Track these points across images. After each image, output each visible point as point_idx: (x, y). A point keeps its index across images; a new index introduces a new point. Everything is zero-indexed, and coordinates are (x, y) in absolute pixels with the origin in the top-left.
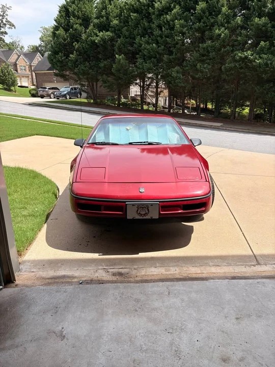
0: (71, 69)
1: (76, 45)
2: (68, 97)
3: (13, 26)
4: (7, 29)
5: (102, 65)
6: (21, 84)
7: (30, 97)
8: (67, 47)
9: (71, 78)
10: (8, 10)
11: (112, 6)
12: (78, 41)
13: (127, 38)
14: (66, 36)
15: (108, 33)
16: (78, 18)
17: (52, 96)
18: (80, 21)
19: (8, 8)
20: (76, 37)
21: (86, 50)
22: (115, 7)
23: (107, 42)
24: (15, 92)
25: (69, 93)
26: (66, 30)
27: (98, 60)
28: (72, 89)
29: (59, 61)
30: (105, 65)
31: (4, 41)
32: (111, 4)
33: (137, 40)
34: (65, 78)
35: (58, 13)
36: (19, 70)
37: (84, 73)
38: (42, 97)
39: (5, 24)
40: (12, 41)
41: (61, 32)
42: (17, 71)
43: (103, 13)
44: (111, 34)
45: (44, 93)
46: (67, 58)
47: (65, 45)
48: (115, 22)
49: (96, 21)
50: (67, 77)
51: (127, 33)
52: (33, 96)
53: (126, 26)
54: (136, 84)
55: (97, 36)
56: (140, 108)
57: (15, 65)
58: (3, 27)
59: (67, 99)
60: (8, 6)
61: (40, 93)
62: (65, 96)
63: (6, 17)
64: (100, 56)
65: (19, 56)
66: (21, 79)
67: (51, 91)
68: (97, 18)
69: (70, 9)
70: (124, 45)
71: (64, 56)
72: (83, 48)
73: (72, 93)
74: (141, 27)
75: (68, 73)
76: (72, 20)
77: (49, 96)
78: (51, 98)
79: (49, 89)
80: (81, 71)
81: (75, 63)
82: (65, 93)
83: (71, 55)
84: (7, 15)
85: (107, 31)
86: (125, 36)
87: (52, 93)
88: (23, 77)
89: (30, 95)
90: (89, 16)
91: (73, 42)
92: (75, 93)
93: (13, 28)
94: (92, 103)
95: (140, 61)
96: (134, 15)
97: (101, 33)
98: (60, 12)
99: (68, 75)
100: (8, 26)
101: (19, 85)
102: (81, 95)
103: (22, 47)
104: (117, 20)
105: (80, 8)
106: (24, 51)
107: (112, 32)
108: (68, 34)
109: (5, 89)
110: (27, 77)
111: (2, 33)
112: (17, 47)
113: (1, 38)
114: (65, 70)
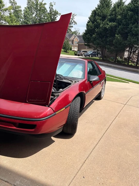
0: (92, 42)
1: (97, 30)
2: (91, 56)
3: (76, 23)
4: (73, 25)
5: (108, 40)
6: (74, 49)
7: (74, 55)
9: (93, 47)
10: (75, 16)
11: (119, 9)
12: (98, 28)
13: (124, 25)
14: (92, 26)
15: (114, 23)
16: (100, 16)
17: (83, 55)
18: (101, 18)
19: (75, 15)
20: (97, 26)
21: (101, 32)
22: (120, 9)
23: (113, 28)
24: (69, 53)
25: (91, 54)
26: (93, 23)
27: (107, 37)
28: (93, 52)
29: (87, 38)
30: (110, 40)
31: (71, 30)
32: (118, 8)
33: (130, 26)
34: (90, 47)
35: (91, 14)
36: (74, 43)
37: (98, 44)
38: (79, 55)
39: (73, 23)
40: (75, 31)
41: (91, 23)
43: (114, 13)
44: (116, 24)
45: (80, 54)
46: (91, 36)
47: (91, 30)
48: (119, 17)
49: (109, 17)
50: (91, 46)
51: (125, 23)
52: (76, 55)
53: (125, 19)
54: (127, 51)
55: (108, 25)
56: (127, 64)
57: (73, 41)
58: (71, 24)
59: (90, 57)
60: (75, 14)
61: (78, 53)
62: (89, 55)
63: (74, 19)
64: (108, 35)
65: (75, 37)
66: (74, 48)
67: (83, 53)
68: (110, 15)
69: (97, 12)
70: (122, 29)
71: (90, 36)
72: (100, 31)
73: (93, 54)
74: (134, 19)
75: (91, 44)
76: (97, 17)
77: (82, 55)
78: (82, 56)
79: (83, 52)
80: (97, 43)
81: (95, 39)
82: (90, 54)
83: (93, 35)
84: (74, 18)
85: (114, 22)
86: (123, 25)
87: (83, 54)
88: (75, 46)
89: (74, 54)
90: (106, 15)
91: (96, 29)
92: (94, 54)
93: (76, 24)
94: (101, 60)
96: (130, 13)
97: (111, 23)
98: (92, 14)
99: (91, 45)
100: (74, 23)
101: (73, 50)
102: (98, 55)
103: (79, 33)
104: (120, 16)
105: (102, 11)
107: (117, 22)
108: (93, 25)
109: (65, 51)
110: (77, 46)
111: (71, 27)
112: (77, 33)
113: (70, 29)
114: (90, 43)
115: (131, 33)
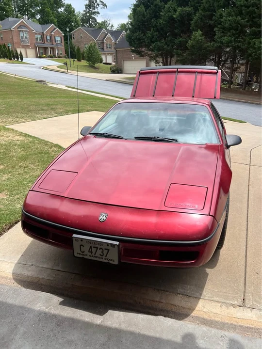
0: (146, 46)
1: (155, 22)
3: (106, 5)
4: (99, 10)
5: (177, 41)
6: (106, 61)
8: (146, 24)
9: (147, 54)
12: (156, 18)
14: (145, 13)
15: (187, 8)
20: (155, 13)
21: (163, 26)
23: (185, 16)
24: (98, 69)
26: (147, 7)
29: (136, 38)
30: (180, 42)
31: (96, 20)
34: (140, 55)
36: (105, 48)
39: (98, 5)
40: (103, 21)
41: (142, 8)
42: (103, 49)
44: (189, 9)
46: (144, 35)
47: (144, 22)
50: (143, 54)
51: (207, 6)
52: (113, 72)
54: (211, 60)
55: (175, 11)
57: (103, 43)
58: (96, 7)
65: (106, 35)
66: (106, 57)
70: (201, 19)
71: (142, 33)
72: (160, 24)
75: (143, 49)
80: (157, 47)
83: (148, 32)
85: (186, 6)
86: (204, 10)
88: (108, 54)
89: (110, 72)
91: (152, 18)
93: (105, 7)
95: (218, 34)
97: (180, 8)
99: (144, 52)
100: (101, 6)
101: (104, 62)
103: (112, 26)
106: (114, 30)
107: (191, 6)
108: (148, 11)
109: (91, 66)
110: (111, 54)
111: (95, 12)
112: (108, 26)
113: (94, 18)
114: (142, 47)
115: (219, 26)
